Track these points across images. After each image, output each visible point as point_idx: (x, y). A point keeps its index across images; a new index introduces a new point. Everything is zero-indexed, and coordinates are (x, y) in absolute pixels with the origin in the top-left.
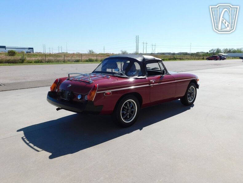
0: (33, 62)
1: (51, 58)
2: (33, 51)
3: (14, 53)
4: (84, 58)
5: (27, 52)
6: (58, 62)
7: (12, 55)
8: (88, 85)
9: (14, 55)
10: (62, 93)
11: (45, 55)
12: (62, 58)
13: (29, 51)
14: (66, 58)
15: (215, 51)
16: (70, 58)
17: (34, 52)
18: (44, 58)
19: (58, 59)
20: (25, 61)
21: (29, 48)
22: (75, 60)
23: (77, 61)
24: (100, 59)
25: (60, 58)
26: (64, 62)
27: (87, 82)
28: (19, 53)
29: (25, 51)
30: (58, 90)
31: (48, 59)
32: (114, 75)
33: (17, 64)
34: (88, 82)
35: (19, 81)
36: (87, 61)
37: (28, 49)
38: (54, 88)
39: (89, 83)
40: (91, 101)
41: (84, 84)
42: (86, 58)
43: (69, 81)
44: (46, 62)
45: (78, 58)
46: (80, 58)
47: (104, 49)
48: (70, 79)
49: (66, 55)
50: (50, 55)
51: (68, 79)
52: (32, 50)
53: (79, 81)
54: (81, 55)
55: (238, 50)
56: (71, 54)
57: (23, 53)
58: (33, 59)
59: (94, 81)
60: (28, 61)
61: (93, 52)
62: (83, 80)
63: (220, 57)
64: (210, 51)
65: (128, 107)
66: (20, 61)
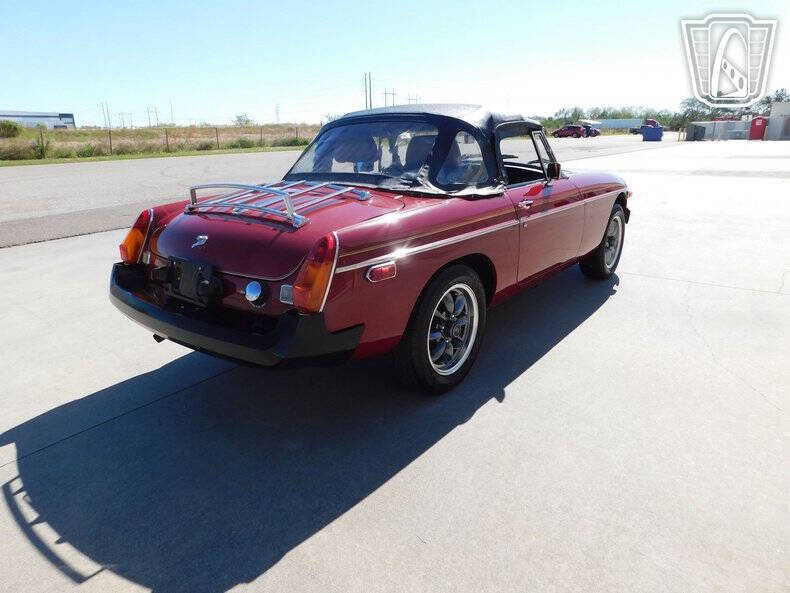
0: (74, 153)
1: (127, 141)
2: (73, 123)
3: (15, 128)
4: (224, 139)
5: (56, 127)
6: (149, 151)
7: (8, 136)
8: (286, 236)
9: (14, 136)
10: (171, 272)
11: (110, 134)
12: (159, 142)
13: (62, 122)
14: (171, 140)
15: (570, 114)
16: (183, 140)
17: (78, 125)
18: (106, 141)
19: (149, 142)
20: (48, 153)
21: (62, 116)
22: (198, 145)
23: (206, 147)
24: (269, 139)
25: (154, 141)
26: (168, 150)
27: (279, 222)
28: (29, 129)
29: (49, 124)
30: (154, 255)
31: (120, 145)
32: (384, 187)
33: (24, 161)
34: (283, 219)
35: (26, 216)
36: (234, 146)
37: (58, 119)
38: (137, 247)
39: (288, 224)
40: (314, 313)
41: (268, 230)
42: (229, 139)
43: (195, 217)
44: (112, 153)
45: (206, 140)
46: (214, 140)
47: (278, 113)
48: (200, 210)
49: (169, 131)
50: (124, 133)
51: (192, 212)
52: (69, 120)
53: (242, 216)
54: (216, 130)
55: (623, 110)
56: (186, 129)
57: (41, 128)
58: (75, 145)
59: (307, 215)
60: (57, 152)
61: (247, 121)
62: (257, 214)
63: (588, 128)
64: (556, 115)
65: (448, 314)
66: (32, 152)
